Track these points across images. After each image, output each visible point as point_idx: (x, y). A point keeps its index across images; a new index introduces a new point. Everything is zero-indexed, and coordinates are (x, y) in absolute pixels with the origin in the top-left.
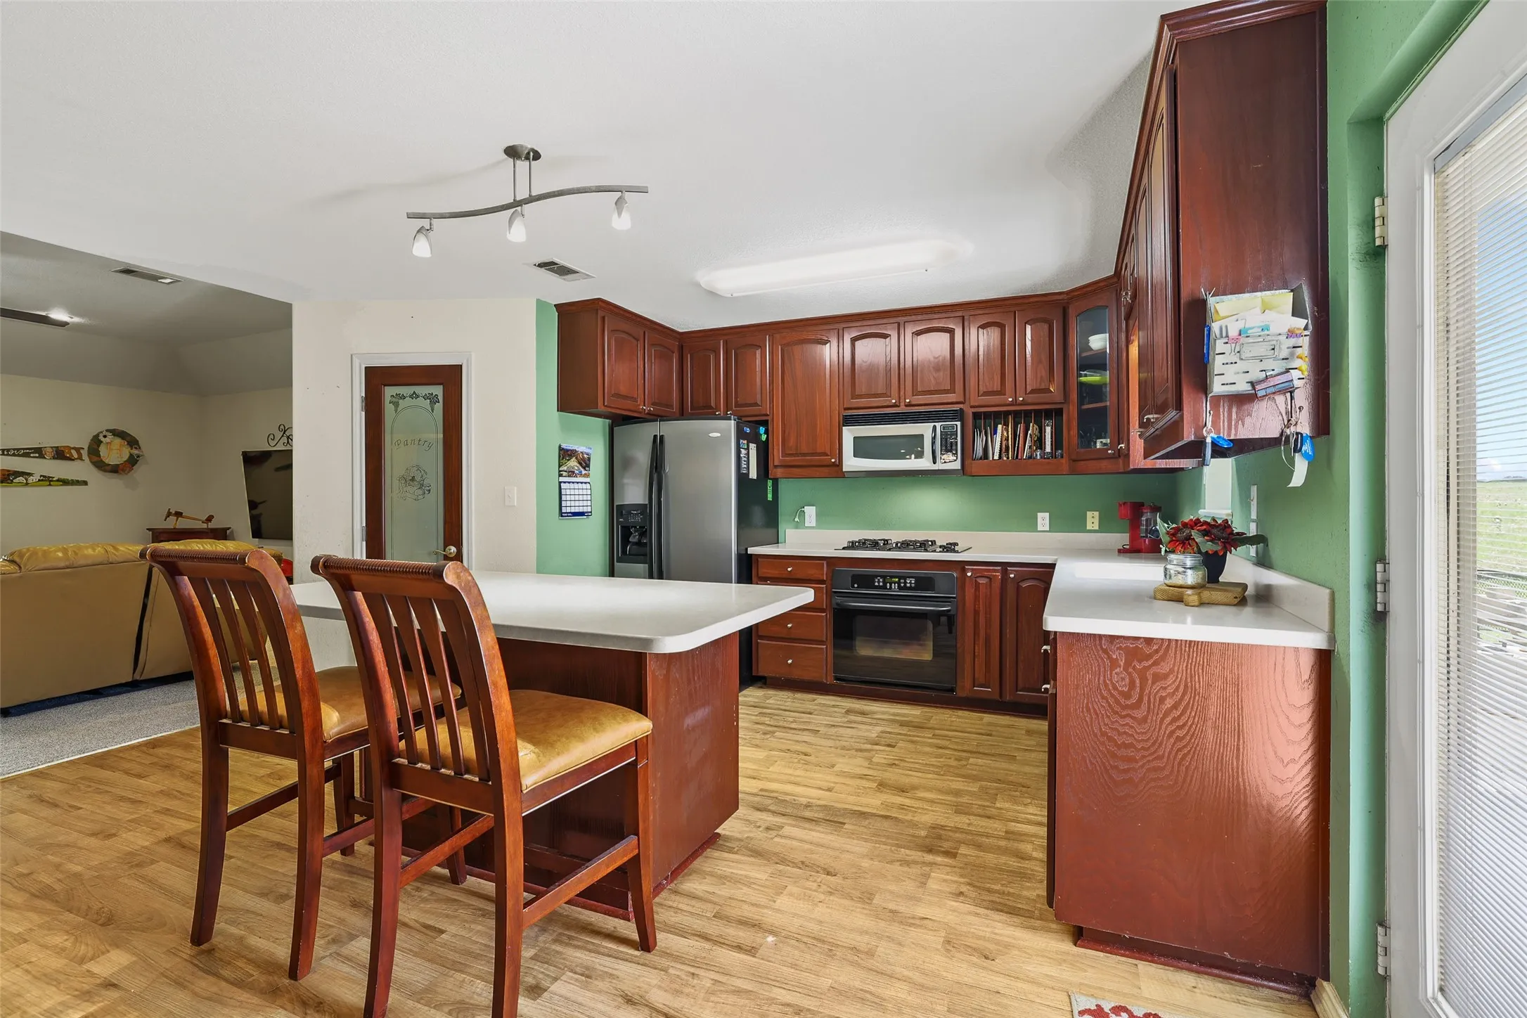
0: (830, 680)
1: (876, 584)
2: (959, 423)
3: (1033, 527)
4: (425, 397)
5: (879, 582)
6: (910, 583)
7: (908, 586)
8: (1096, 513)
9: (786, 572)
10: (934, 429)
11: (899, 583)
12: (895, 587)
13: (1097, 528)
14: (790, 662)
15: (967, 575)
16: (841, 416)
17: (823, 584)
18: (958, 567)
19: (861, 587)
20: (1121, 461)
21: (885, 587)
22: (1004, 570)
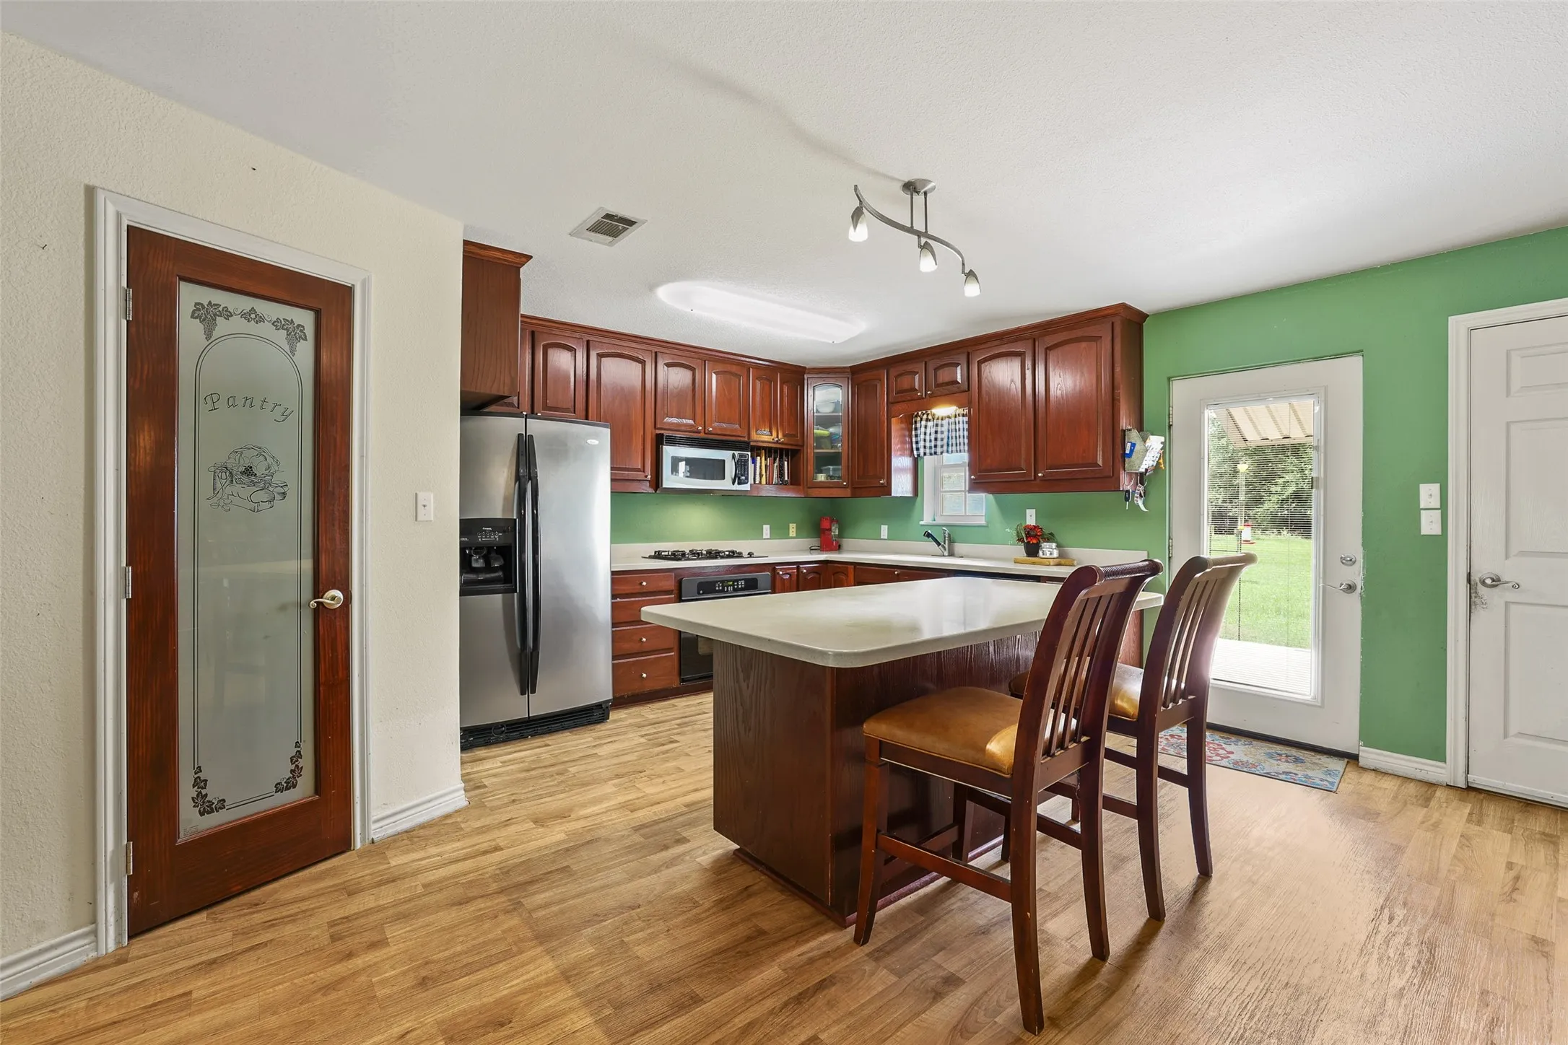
0: (676, 683)
1: (717, 588)
2: (749, 453)
3: (760, 536)
4: (277, 324)
5: (719, 587)
6: (741, 584)
7: (740, 586)
8: (795, 525)
9: (639, 587)
10: (734, 456)
11: (733, 585)
12: (730, 589)
13: (795, 535)
14: (644, 675)
15: (778, 573)
16: (654, 434)
17: (672, 594)
18: (771, 568)
19: (705, 593)
20: (852, 491)
21: (722, 591)
22: (798, 569)
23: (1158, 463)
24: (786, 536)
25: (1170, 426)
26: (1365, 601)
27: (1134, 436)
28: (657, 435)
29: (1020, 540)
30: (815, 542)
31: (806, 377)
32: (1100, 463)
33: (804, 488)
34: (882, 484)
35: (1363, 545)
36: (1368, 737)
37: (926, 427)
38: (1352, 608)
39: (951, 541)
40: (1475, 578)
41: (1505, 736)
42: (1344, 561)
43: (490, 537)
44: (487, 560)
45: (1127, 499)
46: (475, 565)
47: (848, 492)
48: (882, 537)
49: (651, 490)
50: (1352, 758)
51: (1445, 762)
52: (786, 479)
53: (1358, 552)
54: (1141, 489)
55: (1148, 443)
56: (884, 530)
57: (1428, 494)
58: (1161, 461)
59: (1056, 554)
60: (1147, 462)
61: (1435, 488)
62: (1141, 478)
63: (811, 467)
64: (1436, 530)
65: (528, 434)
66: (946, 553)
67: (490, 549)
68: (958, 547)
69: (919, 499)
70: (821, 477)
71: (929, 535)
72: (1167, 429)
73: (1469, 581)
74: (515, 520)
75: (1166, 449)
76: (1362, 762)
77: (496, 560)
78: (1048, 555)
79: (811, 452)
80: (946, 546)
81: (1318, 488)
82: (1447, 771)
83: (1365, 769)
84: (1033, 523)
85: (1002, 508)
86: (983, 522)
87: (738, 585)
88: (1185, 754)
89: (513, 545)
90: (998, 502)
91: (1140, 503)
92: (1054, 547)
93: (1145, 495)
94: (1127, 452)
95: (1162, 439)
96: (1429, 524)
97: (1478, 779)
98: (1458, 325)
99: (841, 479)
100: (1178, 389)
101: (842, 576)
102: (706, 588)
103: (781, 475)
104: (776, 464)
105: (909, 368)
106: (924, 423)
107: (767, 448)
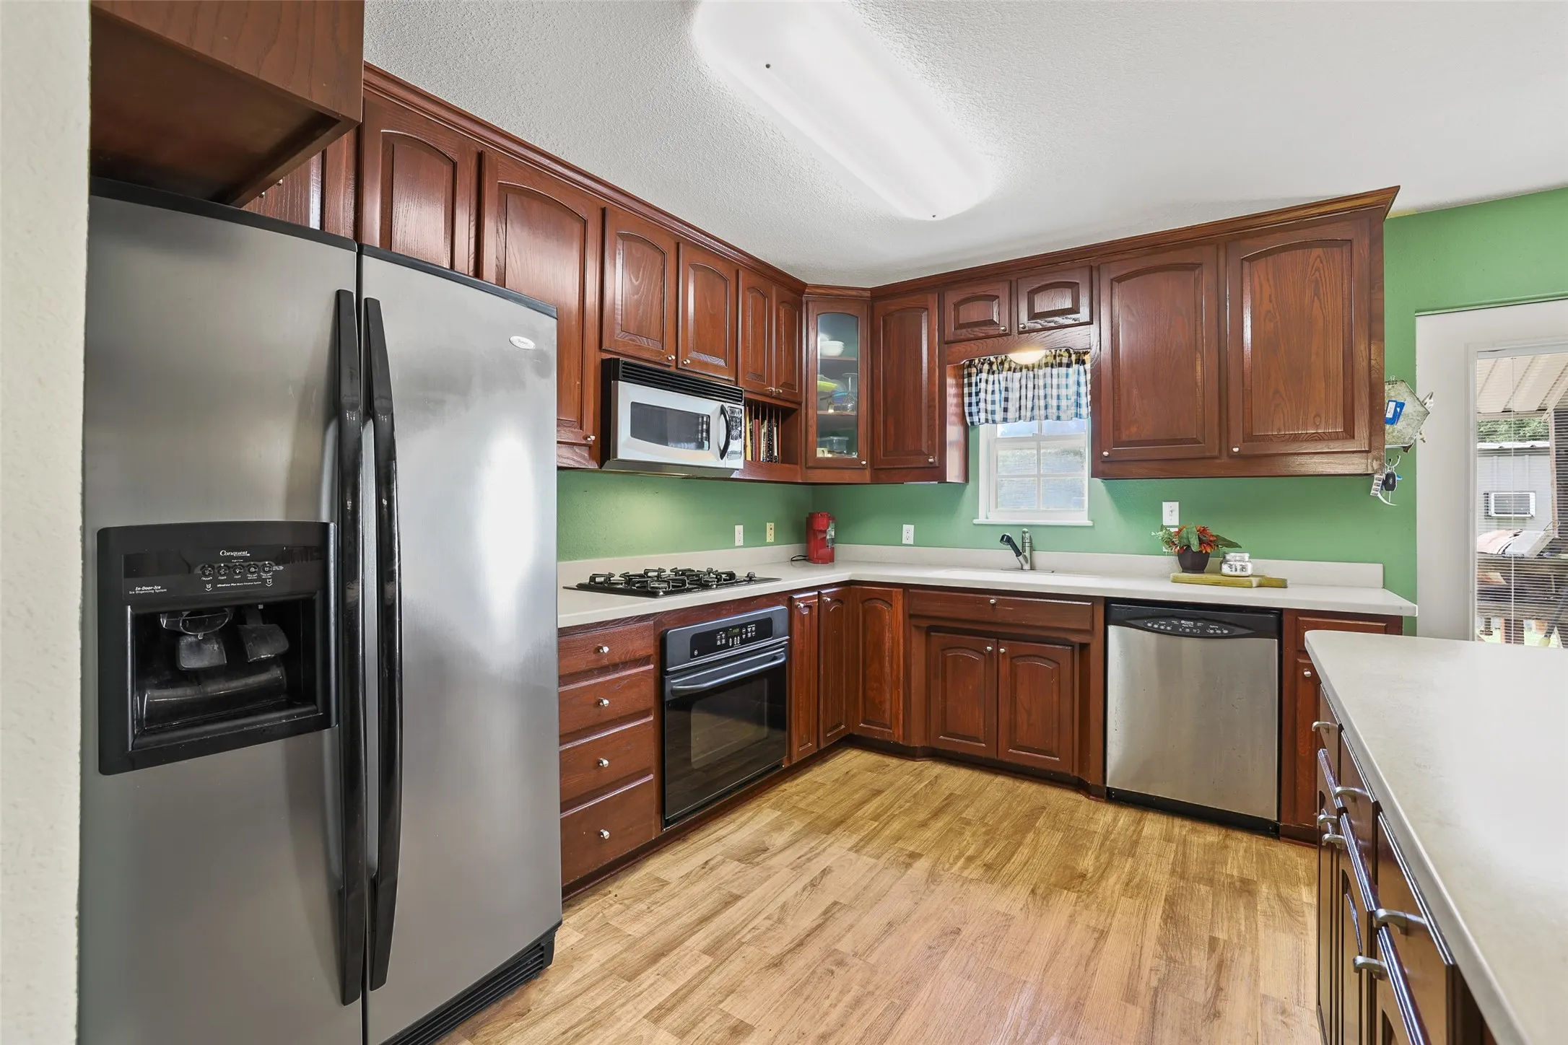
0: (653, 830)
1: (719, 643)
2: (742, 408)
3: (731, 542)
5: (721, 639)
6: (751, 632)
7: (749, 635)
8: (773, 524)
9: (593, 657)
10: (723, 411)
11: (741, 634)
12: (737, 640)
13: (773, 541)
14: (606, 834)
15: (797, 607)
16: (599, 360)
17: (648, 664)
18: (786, 598)
19: (702, 653)
20: (868, 473)
21: (726, 647)
22: (820, 595)
24: (763, 543)
27: (1401, 391)
28: (603, 361)
30: (799, 550)
31: (805, 299)
33: (801, 468)
34: (931, 463)
37: (988, 378)
39: (1033, 549)
43: (244, 579)
44: (234, 642)
46: (189, 661)
47: (867, 475)
48: (904, 542)
49: (593, 465)
52: (776, 454)
56: (908, 532)
59: (1249, 569)
63: (813, 435)
65: (364, 296)
66: (1027, 567)
67: (241, 612)
68: (1041, 557)
69: (972, 485)
70: (823, 453)
71: (1004, 540)
74: (326, 526)
77: (263, 638)
78: (1239, 571)
79: (812, 413)
80: (1027, 554)
85: (1118, 501)
86: (1086, 521)
87: (747, 632)
89: (318, 597)
92: (1247, 559)
94: (1390, 415)
99: (855, 456)
100: (1425, 327)
101: (879, 605)
102: (704, 643)
103: (770, 447)
104: (764, 430)
105: (980, 290)
106: (984, 376)
107: (757, 403)
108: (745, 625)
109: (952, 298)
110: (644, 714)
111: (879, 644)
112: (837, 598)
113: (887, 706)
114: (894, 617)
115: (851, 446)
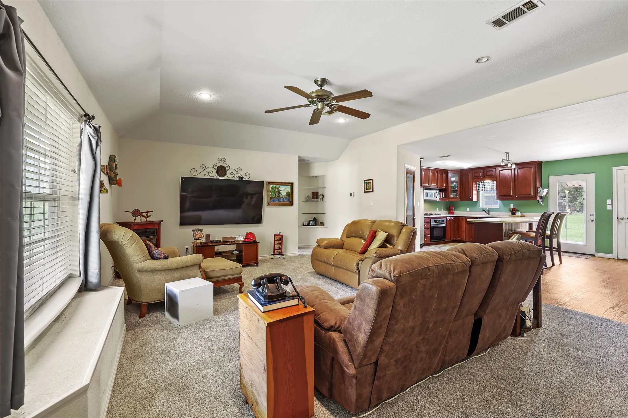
0: (430, 242)
3: (436, 210)
7: (441, 222)
10: (436, 192)
13: (443, 210)
15: (447, 219)
17: (429, 222)
18: (445, 218)
19: (435, 223)
20: (460, 199)
21: (438, 222)
22: (451, 218)
23: (546, 194)
24: (441, 211)
25: (549, 186)
26: (596, 223)
27: (540, 189)
29: (511, 211)
30: (447, 212)
31: (448, 172)
32: (532, 194)
33: (448, 199)
34: (470, 198)
35: (595, 212)
36: (597, 251)
37: (481, 184)
38: (593, 224)
39: (489, 212)
40: (619, 218)
41: (625, 248)
42: (591, 215)
45: (539, 202)
48: (467, 211)
50: (593, 255)
51: (613, 254)
53: (594, 213)
54: (542, 200)
55: (544, 190)
56: (468, 209)
57: (609, 202)
58: (547, 194)
59: (520, 214)
60: (544, 194)
61: (610, 200)
62: (542, 197)
63: (450, 193)
64: (611, 209)
66: (488, 215)
68: (491, 213)
69: (479, 201)
70: (452, 196)
71: (484, 210)
72: (548, 187)
73: (617, 218)
75: (548, 191)
76: (595, 256)
78: (518, 214)
79: (450, 190)
80: (488, 213)
81: (585, 200)
82: (614, 256)
83: (595, 257)
84: (513, 207)
85: (503, 204)
86: (499, 207)
88: (558, 254)
90: (502, 202)
91: (542, 203)
93: (543, 201)
94: (539, 192)
95: (547, 189)
96: (609, 208)
97: (620, 257)
98: (615, 169)
99: (457, 197)
100: (551, 178)
101: (461, 220)
102: (435, 221)
103: (443, 196)
104: (442, 193)
105: (478, 171)
106: (481, 183)
107: (440, 190)
108: (440, 220)
109: (473, 172)
110: (429, 228)
111: (461, 226)
112: (454, 218)
113: (462, 235)
114: (463, 222)
115: (457, 195)
